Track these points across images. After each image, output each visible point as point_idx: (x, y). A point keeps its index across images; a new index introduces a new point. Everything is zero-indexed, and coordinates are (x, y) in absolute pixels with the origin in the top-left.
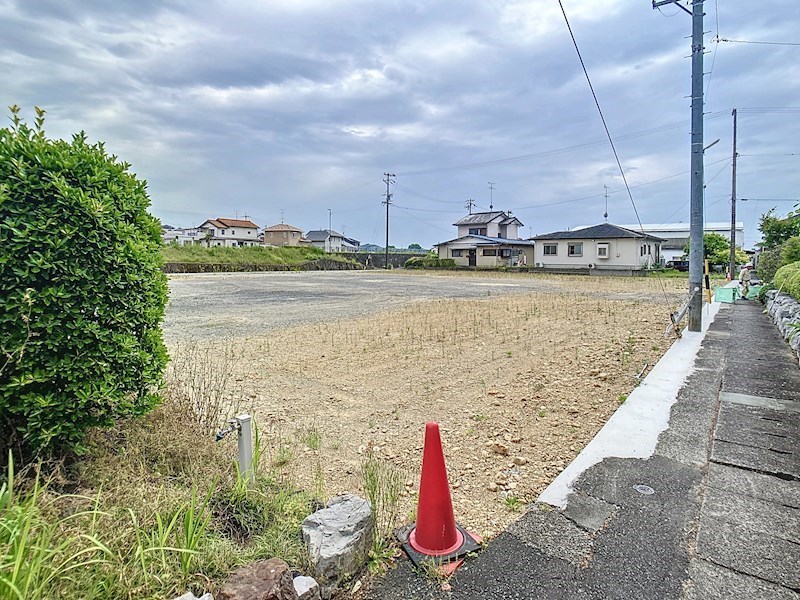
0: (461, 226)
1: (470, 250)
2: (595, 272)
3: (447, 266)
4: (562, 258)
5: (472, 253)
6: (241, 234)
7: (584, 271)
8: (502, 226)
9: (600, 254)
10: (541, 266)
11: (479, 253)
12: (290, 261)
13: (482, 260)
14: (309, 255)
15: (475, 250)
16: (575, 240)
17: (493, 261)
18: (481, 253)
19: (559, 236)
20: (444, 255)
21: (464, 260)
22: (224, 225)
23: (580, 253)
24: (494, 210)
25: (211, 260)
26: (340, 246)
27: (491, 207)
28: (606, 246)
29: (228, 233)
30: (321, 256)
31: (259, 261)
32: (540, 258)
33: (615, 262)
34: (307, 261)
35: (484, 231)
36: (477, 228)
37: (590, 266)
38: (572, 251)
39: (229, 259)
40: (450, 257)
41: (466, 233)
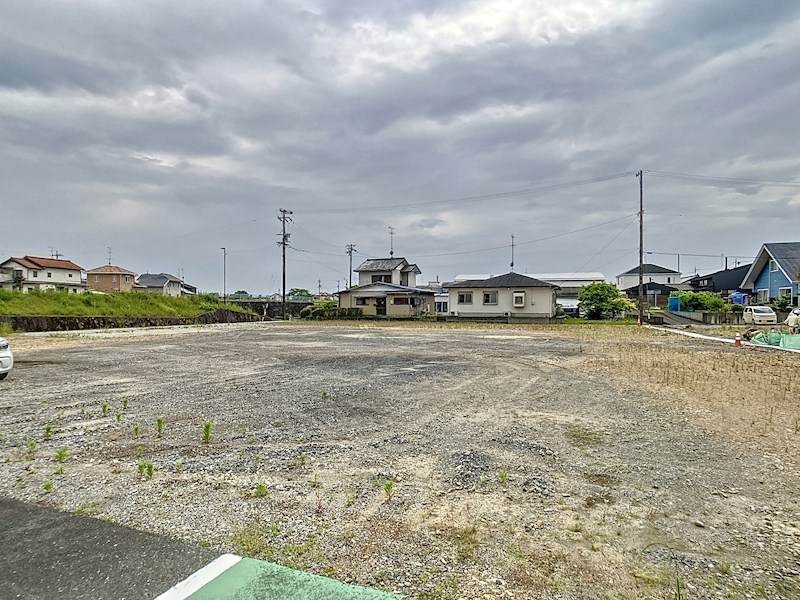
0: (362, 272)
1: (378, 299)
2: (513, 320)
3: (354, 315)
4: (477, 306)
5: (380, 303)
6: (60, 277)
7: (503, 319)
8: (404, 274)
9: (516, 302)
10: (456, 314)
11: (390, 301)
12: (184, 312)
13: (392, 309)
14: (203, 304)
15: (384, 299)
16: (491, 289)
17: (406, 310)
18: (392, 302)
19: (474, 284)
20: (347, 304)
21: (370, 309)
22: (37, 265)
23: (495, 302)
24: (394, 256)
25: (91, 313)
26: (180, 293)
27: (392, 253)
28: (522, 295)
29: (42, 276)
30: (216, 305)
31: (149, 313)
32: (455, 307)
33: (530, 310)
34: (203, 312)
35: (388, 279)
36: (380, 276)
37: (507, 314)
38: (487, 300)
39: (112, 310)
40: (354, 306)
41: (368, 280)
